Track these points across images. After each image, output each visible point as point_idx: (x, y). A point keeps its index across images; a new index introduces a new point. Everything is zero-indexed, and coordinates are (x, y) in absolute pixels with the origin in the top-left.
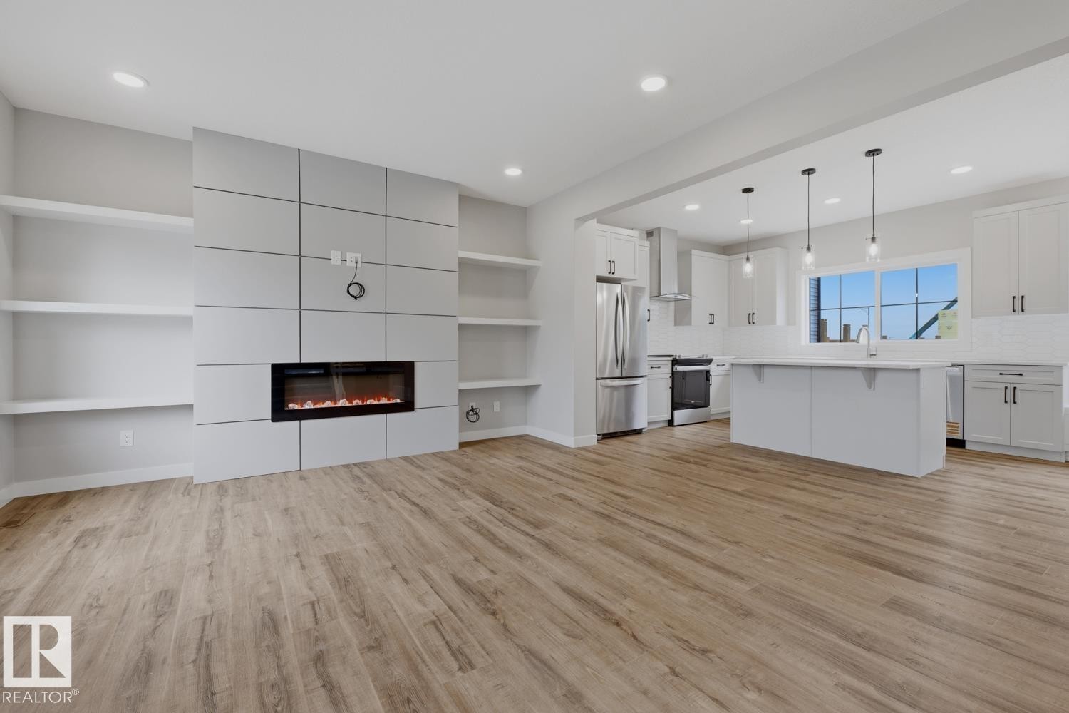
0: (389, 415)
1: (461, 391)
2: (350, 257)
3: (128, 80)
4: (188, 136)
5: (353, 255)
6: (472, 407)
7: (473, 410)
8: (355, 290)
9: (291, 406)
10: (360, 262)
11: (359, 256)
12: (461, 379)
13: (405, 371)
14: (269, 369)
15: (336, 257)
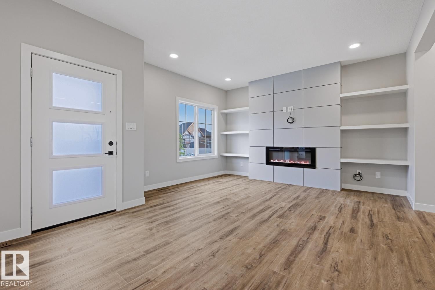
0: (304, 169)
1: (342, 163)
2: (289, 108)
3: (228, 80)
4: (247, 85)
5: (290, 107)
6: (359, 172)
7: (359, 174)
8: (290, 120)
9: (272, 161)
10: (293, 109)
11: (292, 107)
12: (342, 157)
13: (311, 152)
14: (265, 148)
15: (284, 109)
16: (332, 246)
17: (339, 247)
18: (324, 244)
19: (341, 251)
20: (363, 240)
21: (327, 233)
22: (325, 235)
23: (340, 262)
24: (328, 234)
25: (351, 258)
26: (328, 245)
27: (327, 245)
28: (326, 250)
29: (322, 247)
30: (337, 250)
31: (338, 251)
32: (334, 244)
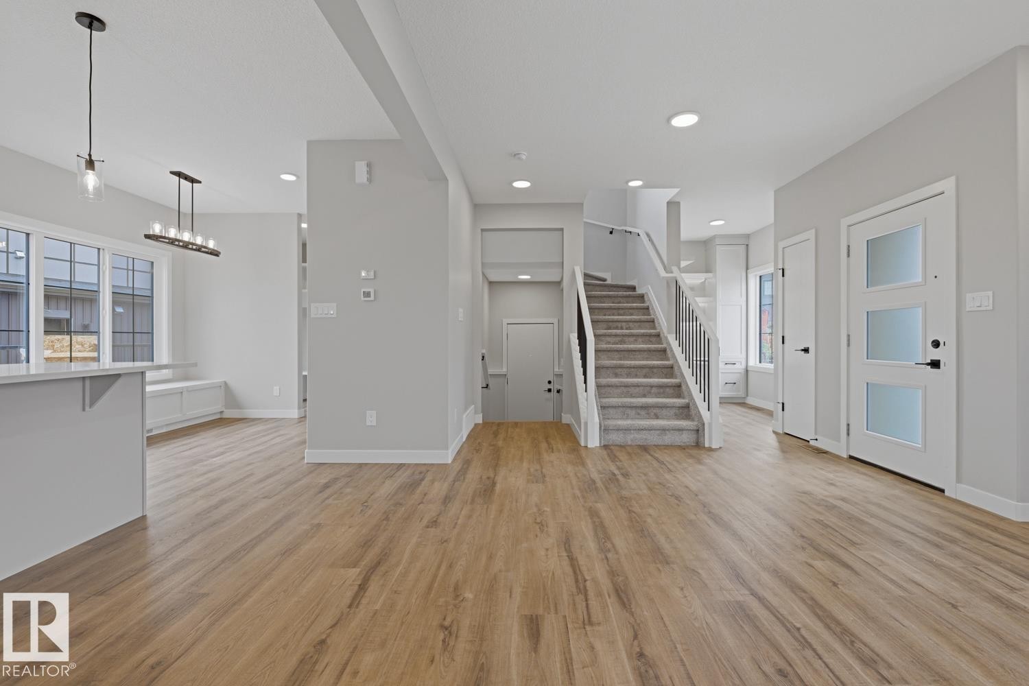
16: (559, 556)
17: (547, 558)
18: (575, 557)
19: (543, 553)
20: (508, 598)
21: (585, 587)
22: (585, 581)
23: (539, 535)
24: (582, 587)
25: (525, 545)
26: (567, 558)
27: (568, 556)
28: (565, 547)
29: (572, 549)
30: (549, 552)
31: (547, 550)
32: (558, 563)
